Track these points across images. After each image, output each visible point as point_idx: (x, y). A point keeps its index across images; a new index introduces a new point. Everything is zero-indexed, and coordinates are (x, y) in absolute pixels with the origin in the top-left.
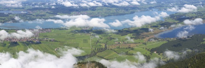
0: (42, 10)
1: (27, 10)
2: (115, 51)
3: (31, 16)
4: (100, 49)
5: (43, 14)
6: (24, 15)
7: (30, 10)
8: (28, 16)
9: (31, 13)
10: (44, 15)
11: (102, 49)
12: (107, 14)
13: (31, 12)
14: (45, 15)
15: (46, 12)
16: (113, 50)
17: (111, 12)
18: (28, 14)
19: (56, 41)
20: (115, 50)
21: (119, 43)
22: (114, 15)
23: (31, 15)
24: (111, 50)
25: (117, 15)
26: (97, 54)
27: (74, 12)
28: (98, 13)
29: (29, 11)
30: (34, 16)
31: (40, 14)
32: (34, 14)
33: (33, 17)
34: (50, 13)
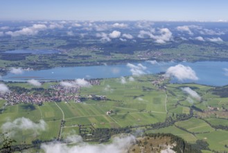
0: (84, 48)
1: (59, 47)
2: (206, 122)
3: (66, 58)
4: (181, 116)
5: (86, 54)
6: (52, 57)
7: (63, 47)
8: (61, 58)
9: (66, 53)
10: (87, 56)
11: (185, 116)
12: (198, 58)
13: (65, 50)
14: (91, 56)
15: (92, 50)
16: (203, 119)
17: (206, 53)
18: (61, 55)
19: (108, 100)
20: (208, 120)
21: (215, 109)
22: (210, 60)
23: (66, 56)
24: (200, 118)
25: (215, 60)
26: (176, 123)
27: (139, 52)
28: (182, 55)
29: (62, 50)
30: (70, 57)
31: (82, 54)
32: (71, 55)
33: (69, 59)
34: (98, 53)
